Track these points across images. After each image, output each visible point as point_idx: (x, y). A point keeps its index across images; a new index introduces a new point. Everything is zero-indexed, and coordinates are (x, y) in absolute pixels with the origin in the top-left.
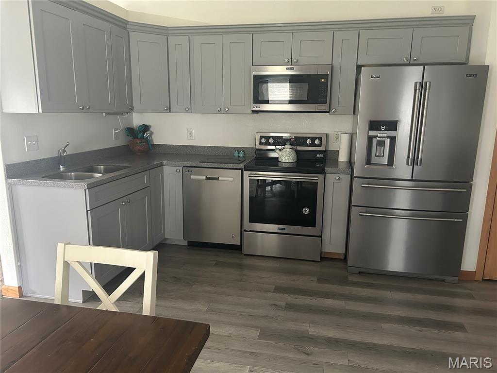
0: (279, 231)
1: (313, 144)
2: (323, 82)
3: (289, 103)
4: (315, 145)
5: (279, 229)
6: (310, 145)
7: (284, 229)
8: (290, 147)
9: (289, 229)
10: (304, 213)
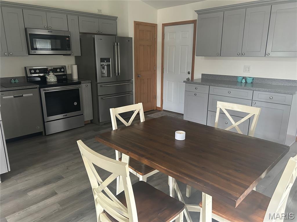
0: (64, 117)
1: (61, 71)
2: (67, 40)
3: (51, 50)
4: (62, 72)
5: (63, 116)
6: (59, 72)
7: (66, 115)
8: (52, 73)
9: (69, 114)
10: (75, 105)
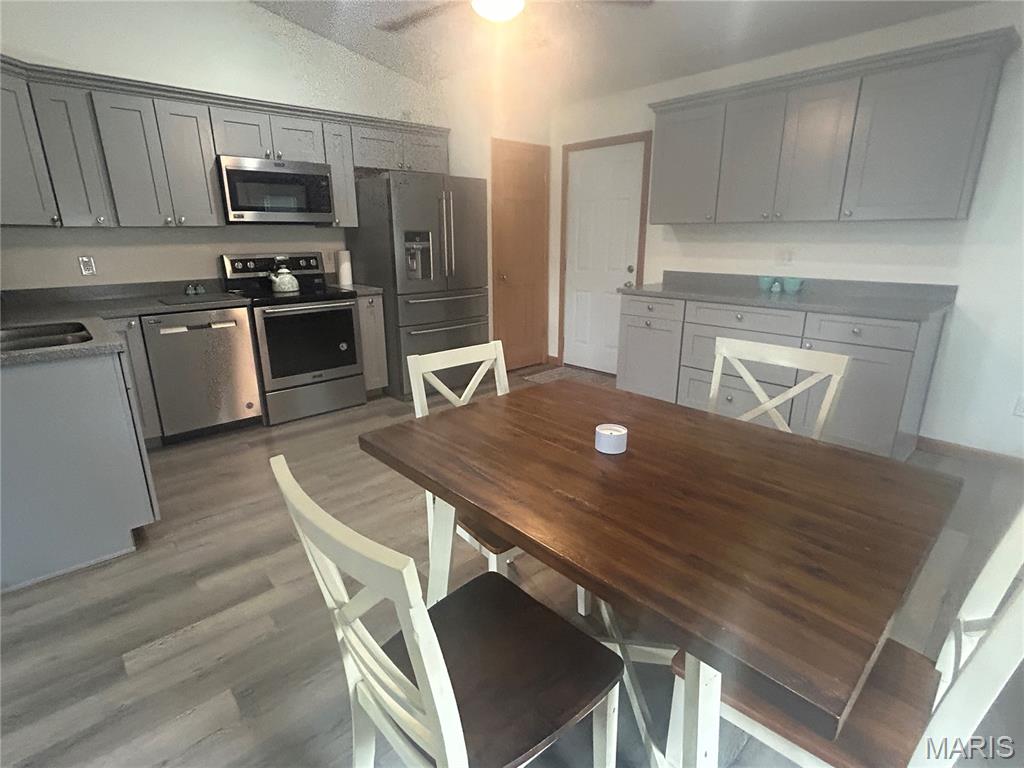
1: (308, 267)
2: (323, 185)
4: (312, 267)
5: (314, 377)
6: (305, 268)
7: (321, 376)
9: (327, 374)
10: (342, 349)
